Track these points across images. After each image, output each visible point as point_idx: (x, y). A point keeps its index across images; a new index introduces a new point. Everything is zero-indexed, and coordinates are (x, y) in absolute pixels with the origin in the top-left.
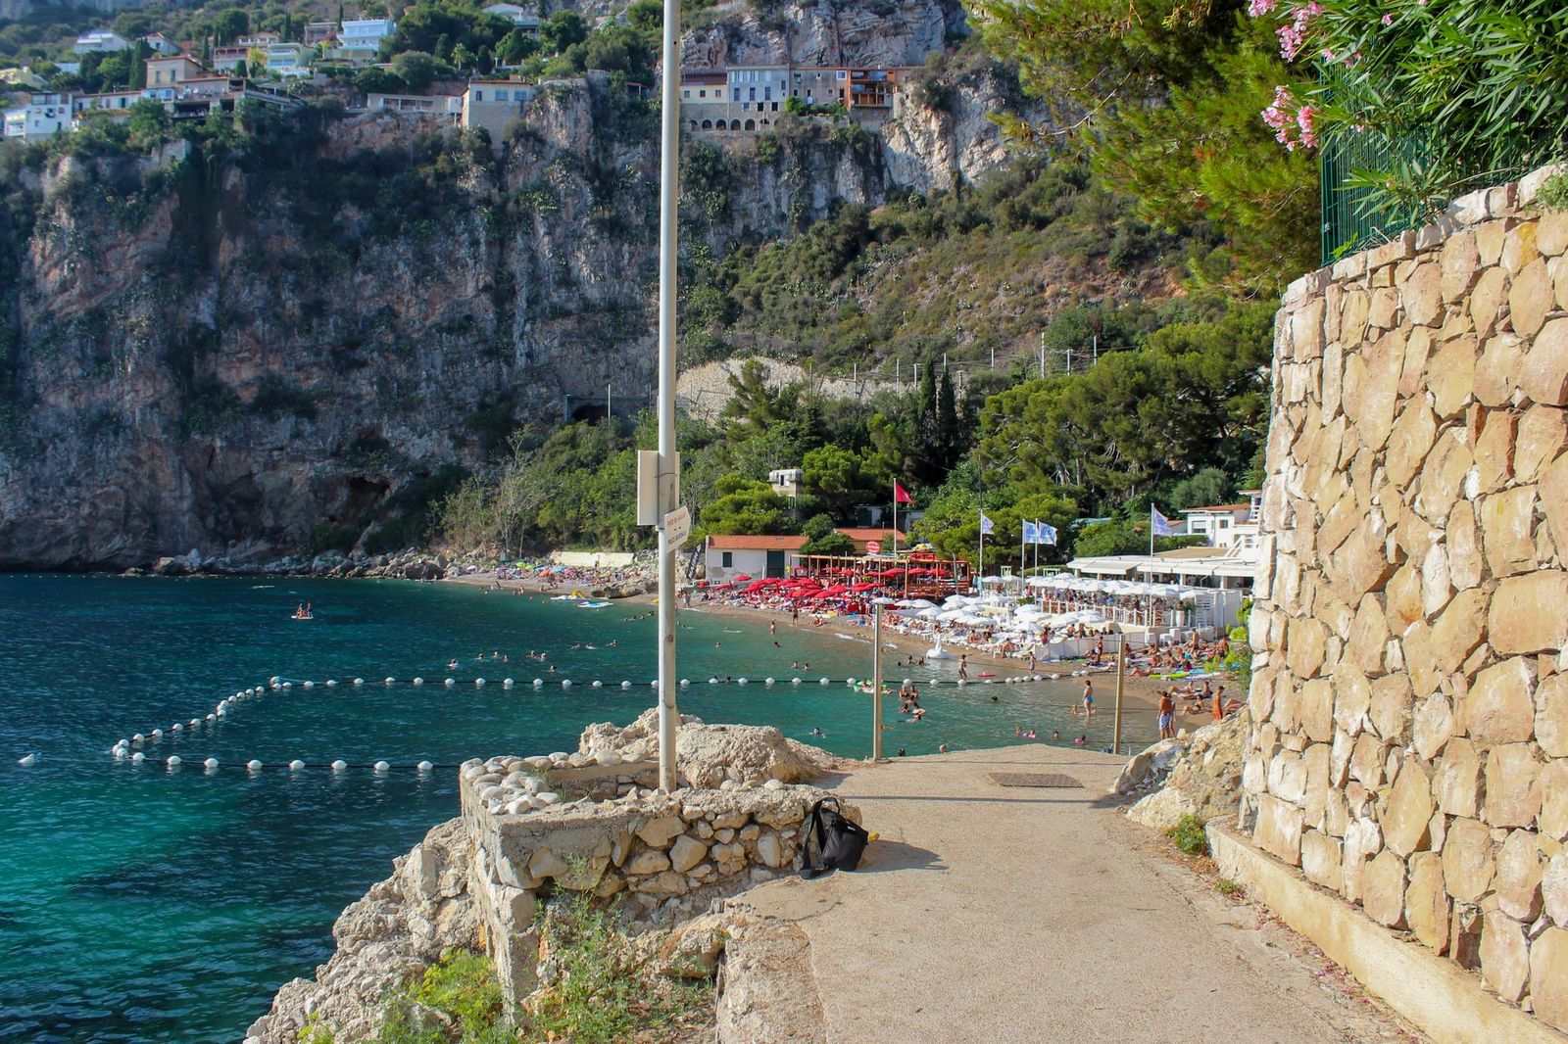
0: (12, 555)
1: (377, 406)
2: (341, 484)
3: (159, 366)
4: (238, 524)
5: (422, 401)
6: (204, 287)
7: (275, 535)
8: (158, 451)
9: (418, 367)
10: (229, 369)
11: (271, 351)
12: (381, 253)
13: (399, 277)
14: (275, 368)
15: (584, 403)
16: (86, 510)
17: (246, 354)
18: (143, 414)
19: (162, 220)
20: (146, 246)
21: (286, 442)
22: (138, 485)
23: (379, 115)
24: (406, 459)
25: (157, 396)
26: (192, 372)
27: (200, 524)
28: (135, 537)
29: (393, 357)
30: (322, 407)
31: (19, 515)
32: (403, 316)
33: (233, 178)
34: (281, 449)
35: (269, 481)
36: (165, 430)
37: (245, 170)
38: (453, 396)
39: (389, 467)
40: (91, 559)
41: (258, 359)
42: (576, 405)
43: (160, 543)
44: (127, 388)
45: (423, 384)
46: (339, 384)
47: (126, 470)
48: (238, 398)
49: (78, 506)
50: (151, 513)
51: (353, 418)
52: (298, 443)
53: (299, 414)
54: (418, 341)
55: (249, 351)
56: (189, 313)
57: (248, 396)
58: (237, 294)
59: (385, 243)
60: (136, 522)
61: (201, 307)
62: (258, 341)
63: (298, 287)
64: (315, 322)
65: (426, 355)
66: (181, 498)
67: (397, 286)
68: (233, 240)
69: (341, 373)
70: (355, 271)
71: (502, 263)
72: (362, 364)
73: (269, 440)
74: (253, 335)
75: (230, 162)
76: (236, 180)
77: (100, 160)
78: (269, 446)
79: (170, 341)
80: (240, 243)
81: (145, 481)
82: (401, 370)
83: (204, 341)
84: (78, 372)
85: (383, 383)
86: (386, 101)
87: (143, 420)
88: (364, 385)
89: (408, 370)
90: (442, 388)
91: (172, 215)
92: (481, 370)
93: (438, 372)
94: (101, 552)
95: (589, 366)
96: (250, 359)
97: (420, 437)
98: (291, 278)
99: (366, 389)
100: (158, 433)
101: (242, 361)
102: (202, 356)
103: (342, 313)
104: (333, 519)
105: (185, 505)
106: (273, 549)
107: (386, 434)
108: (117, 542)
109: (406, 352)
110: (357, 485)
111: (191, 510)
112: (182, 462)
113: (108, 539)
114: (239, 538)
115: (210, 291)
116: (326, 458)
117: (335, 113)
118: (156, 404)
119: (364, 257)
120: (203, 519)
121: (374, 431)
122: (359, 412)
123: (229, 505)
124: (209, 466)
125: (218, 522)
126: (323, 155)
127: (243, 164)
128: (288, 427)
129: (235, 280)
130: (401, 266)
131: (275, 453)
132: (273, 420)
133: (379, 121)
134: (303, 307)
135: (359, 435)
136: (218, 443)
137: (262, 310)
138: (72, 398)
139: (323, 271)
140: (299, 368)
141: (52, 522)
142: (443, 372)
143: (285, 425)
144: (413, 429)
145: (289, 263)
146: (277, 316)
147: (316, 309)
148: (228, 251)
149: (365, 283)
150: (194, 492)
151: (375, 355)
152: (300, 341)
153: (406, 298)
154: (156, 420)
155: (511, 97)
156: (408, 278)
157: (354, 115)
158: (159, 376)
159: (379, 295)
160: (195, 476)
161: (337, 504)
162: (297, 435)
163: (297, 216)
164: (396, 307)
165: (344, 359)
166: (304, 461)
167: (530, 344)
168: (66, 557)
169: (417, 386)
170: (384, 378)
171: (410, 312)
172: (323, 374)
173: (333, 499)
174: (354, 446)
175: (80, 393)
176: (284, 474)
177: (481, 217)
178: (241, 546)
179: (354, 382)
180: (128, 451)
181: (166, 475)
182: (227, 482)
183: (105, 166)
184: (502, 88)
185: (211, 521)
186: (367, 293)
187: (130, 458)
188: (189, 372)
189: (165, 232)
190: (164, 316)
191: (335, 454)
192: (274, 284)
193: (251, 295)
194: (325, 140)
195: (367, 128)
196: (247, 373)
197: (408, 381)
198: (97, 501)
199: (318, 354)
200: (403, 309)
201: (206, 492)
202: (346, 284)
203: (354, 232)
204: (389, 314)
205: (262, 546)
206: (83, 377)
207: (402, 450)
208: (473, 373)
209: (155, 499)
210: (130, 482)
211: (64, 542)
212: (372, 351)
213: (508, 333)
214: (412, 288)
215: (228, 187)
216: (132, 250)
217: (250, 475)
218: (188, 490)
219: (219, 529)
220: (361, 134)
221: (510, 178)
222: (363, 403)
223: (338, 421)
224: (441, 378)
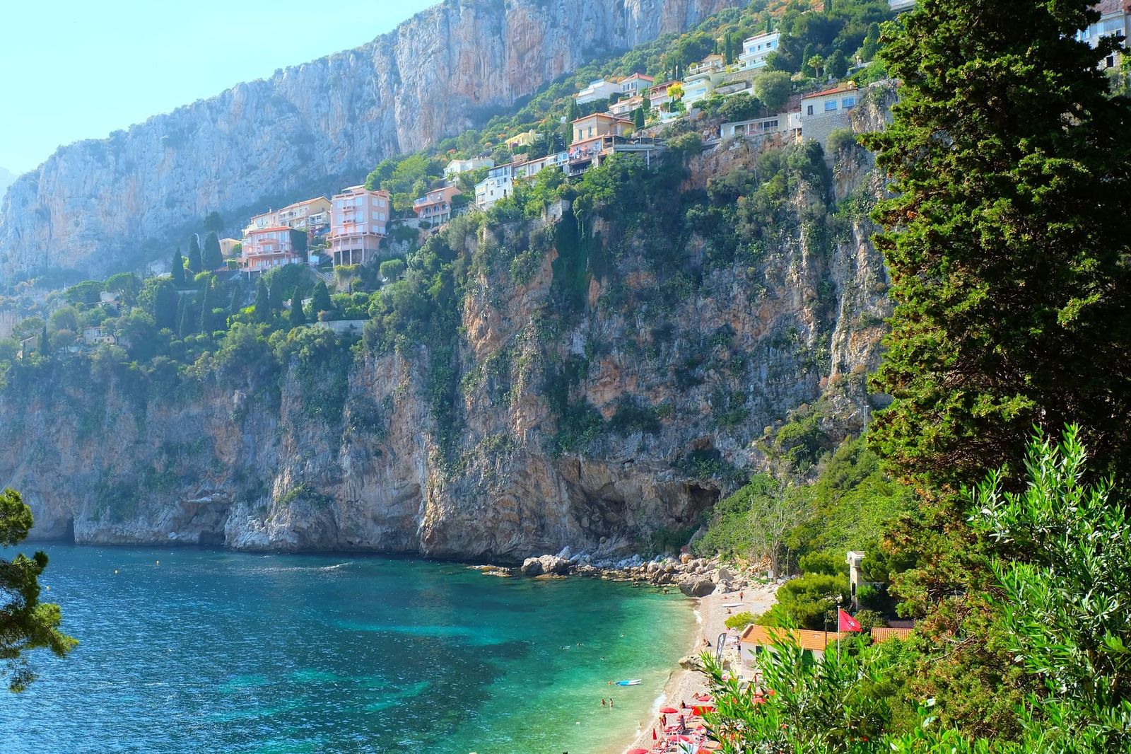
0: (449, 547)
1: (711, 419)
2: (679, 490)
3: (539, 395)
4: (607, 523)
5: (748, 413)
6: (578, 323)
7: (633, 534)
8: (540, 465)
9: (748, 381)
10: (595, 392)
11: (627, 375)
12: (720, 277)
13: (735, 297)
14: (631, 389)
16: (490, 514)
17: (608, 379)
18: (528, 435)
19: (545, 270)
20: (535, 293)
21: (634, 455)
22: (527, 492)
23: (731, 143)
24: (733, 468)
25: (538, 420)
26: (565, 397)
27: (577, 523)
28: (527, 535)
29: (728, 372)
30: (665, 422)
31: (447, 518)
32: (739, 333)
33: (598, 225)
34: (632, 461)
35: (626, 489)
36: (544, 447)
37: (606, 220)
38: (775, 407)
39: (717, 475)
40: (498, 553)
41: (616, 383)
43: (547, 541)
44: (518, 414)
45: (751, 397)
46: (680, 400)
47: (516, 482)
48: (601, 417)
49: (485, 511)
50: (538, 516)
51: (692, 431)
52: (643, 456)
53: (646, 430)
54: (751, 355)
55: (610, 376)
56: (566, 347)
57: (608, 415)
58: (600, 327)
59: (723, 267)
60: (526, 524)
61: (575, 341)
62: (616, 367)
63: (649, 316)
64: (663, 346)
65: (755, 368)
66: (561, 502)
67: (733, 306)
68: (599, 280)
69: (683, 391)
70: (697, 294)
71: (826, 275)
72: (699, 382)
73: (622, 455)
74: (612, 362)
75: (594, 214)
76: (600, 228)
77: (505, 226)
78: (621, 459)
79: (548, 373)
80: (605, 282)
81: (532, 490)
82: (734, 385)
83: (576, 370)
84: (488, 402)
85: (717, 400)
86: (737, 128)
87: (528, 440)
88: (700, 401)
89: (741, 383)
90: (767, 400)
91: (552, 264)
92: (800, 381)
93: (764, 385)
94: (504, 548)
96: (611, 383)
97: (744, 447)
98: (644, 308)
99: (702, 404)
100: (538, 451)
101: (604, 385)
102: (576, 383)
103: (686, 334)
104: (679, 520)
105: (565, 508)
106: (630, 546)
107: (718, 445)
108: (515, 539)
109: (740, 366)
110: (694, 491)
111: (569, 512)
112: (559, 473)
113: (509, 536)
114: (608, 536)
115: (582, 326)
116: (667, 469)
117: (696, 148)
118: (538, 427)
119: (705, 282)
120: (579, 519)
121: (709, 442)
122: (696, 425)
123: (601, 508)
124: (580, 477)
125: (591, 522)
126: (687, 188)
127: (606, 214)
128: (636, 443)
129: (600, 315)
130: (735, 286)
131: (627, 465)
132: (625, 436)
133: (731, 148)
134: (654, 333)
135: (696, 446)
136: (581, 459)
137: (618, 340)
138: (484, 423)
139: (671, 299)
140: (649, 388)
141: (470, 523)
142: (768, 385)
143: (635, 439)
144: (739, 439)
145: (641, 296)
146: (632, 344)
147: (665, 334)
148: (596, 291)
149: (705, 305)
150: (571, 498)
151: (712, 372)
152: (651, 364)
153: (742, 315)
154: (537, 440)
155: (839, 106)
156: (742, 298)
157: (711, 146)
158: (540, 403)
159: (718, 317)
160: (570, 486)
161: (681, 508)
162: (642, 449)
163: (650, 252)
164: (733, 325)
165: (686, 379)
166: (650, 471)
167: (843, 356)
168: (482, 550)
169: (745, 400)
170: (718, 392)
171: (743, 328)
172: (667, 392)
173: (676, 503)
174: (690, 457)
175: (490, 418)
176: (635, 482)
177: (804, 230)
178: (608, 542)
179: (693, 398)
180: (518, 466)
181: (547, 484)
182: (596, 488)
183: (509, 230)
184: (831, 99)
185: (585, 522)
186: (708, 315)
187: (519, 472)
188: (562, 398)
189: (548, 281)
190: (544, 352)
191: (673, 465)
192: (629, 315)
193: (612, 327)
194: (686, 175)
195: (722, 156)
196: (609, 395)
197: (739, 394)
198: (498, 507)
199: (664, 375)
200: (739, 327)
201: (581, 497)
202: (690, 308)
203: (698, 261)
204: (726, 333)
205: (623, 543)
206: (492, 406)
207: (730, 459)
208: (794, 384)
209: (541, 503)
210: (520, 492)
211: (479, 538)
212: (708, 370)
213: (827, 344)
214: (745, 306)
215: (594, 235)
216: (525, 299)
217: (612, 484)
218: (565, 496)
219: (593, 527)
220: (717, 164)
221: (836, 188)
222: (700, 416)
223: (678, 435)
224: (765, 391)
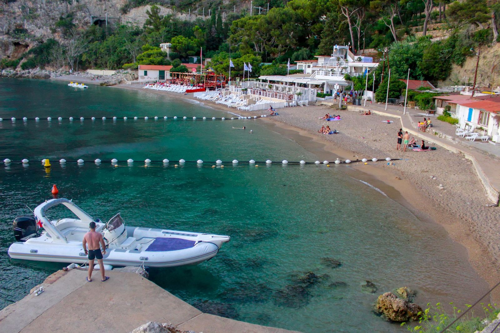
1: (22, 17)
2: (10, 44)
5: (39, 16)
9: (37, 3)
15: (97, 19)
24: (35, 36)
38: (50, 14)
39: (29, 39)
42: (95, 19)
45: (39, 10)
46: (6, 8)
51: (13, 21)
69: (6, 3)
72: (14, 1)
82: (30, 4)
85: (24, 8)
89: (33, 4)
90: (46, 11)
92: (60, 6)
93: (45, 5)
95: (99, 6)
97: (39, 29)
99: (17, 10)
104: (9, 57)
107: (26, 27)
110: (17, 45)
116: (4, 35)
121: (21, 26)
122: (15, 18)
135: (16, 27)
142: (46, 5)
144: (36, 25)
161: (10, 52)
169: (36, 10)
170: (23, 6)
173: (8, 50)
174: (14, 31)
179: (12, 7)
191: (8, 33)
197: (33, 8)
207: (33, 33)
208: (57, 6)
222: (16, 15)
223: (7, 21)
224: (45, 8)
